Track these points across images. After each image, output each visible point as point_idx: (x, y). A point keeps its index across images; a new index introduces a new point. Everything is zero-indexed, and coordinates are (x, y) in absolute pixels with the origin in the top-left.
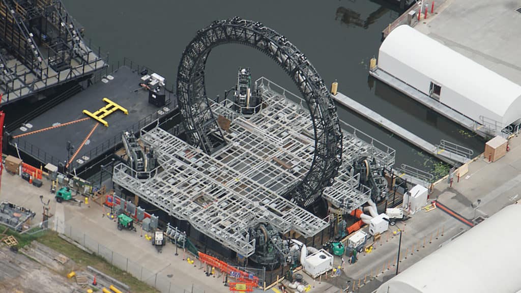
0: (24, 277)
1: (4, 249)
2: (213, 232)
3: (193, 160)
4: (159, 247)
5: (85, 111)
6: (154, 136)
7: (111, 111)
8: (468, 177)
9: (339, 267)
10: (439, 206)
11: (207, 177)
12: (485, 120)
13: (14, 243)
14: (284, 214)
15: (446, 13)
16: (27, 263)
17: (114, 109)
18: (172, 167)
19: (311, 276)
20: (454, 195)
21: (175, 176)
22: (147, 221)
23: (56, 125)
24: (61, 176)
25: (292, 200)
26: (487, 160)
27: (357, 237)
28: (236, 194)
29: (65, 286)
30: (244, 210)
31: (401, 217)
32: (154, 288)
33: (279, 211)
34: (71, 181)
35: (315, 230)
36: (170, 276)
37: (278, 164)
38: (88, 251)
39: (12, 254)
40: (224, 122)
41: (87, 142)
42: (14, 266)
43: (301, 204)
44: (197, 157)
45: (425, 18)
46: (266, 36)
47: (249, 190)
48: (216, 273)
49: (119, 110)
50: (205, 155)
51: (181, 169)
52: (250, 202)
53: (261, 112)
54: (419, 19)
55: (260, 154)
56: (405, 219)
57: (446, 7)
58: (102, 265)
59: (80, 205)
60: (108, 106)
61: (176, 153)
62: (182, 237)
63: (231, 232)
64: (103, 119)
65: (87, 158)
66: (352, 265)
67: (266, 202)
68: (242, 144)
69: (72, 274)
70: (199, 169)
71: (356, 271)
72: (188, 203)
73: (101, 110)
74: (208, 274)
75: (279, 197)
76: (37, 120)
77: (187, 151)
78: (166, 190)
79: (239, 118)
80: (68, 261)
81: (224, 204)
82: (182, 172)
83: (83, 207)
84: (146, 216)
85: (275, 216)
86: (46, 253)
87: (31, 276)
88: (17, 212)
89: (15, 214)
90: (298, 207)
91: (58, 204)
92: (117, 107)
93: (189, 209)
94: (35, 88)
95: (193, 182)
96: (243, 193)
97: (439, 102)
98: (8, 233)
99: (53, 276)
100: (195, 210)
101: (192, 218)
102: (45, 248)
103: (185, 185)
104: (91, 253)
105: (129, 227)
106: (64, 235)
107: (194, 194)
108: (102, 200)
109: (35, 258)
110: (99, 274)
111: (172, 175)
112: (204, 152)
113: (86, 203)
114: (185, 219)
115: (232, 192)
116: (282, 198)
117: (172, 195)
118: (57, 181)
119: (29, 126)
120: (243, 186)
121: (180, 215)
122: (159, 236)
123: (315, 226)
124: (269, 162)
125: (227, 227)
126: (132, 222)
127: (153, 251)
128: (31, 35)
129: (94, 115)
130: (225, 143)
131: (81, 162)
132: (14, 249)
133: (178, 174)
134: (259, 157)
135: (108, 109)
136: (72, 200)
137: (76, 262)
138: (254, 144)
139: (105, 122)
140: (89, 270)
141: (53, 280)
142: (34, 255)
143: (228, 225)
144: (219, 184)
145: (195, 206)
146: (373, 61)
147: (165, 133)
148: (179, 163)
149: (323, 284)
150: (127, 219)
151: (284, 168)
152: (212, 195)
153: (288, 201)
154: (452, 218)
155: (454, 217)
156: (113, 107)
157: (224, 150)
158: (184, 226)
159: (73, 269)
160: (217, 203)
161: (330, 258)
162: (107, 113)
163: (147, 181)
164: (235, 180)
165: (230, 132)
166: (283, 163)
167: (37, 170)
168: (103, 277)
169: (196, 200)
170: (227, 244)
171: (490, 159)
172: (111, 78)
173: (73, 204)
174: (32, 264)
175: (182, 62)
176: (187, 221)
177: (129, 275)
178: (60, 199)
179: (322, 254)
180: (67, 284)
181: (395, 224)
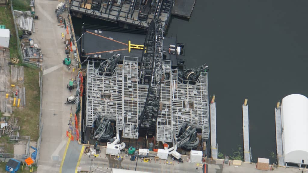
1: (7, 61)
2: (88, 109)
3: (129, 82)
5: (129, 42)
6: (131, 64)
7: (140, 48)
8: (237, 167)
9: (122, 157)
10: (205, 167)
11: (123, 91)
13: (15, 62)
14: (127, 123)
16: (6, 71)
18: (117, 78)
21: (111, 82)
23: (110, 38)
25: (140, 121)
27: (143, 151)
28: (123, 104)
29: (5, 87)
31: (178, 158)
33: (128, 120)
36: (55, 115)
39: (6, 64)
41: (111, 52)
43: (139, 124)
44: (133, 82)
47: (131, 106)
50: (137, 83)
51: (119, 81)
52: (123, 109)
53: (188, 85)
56: (180, 160)
59: (69, 69)
60: (141, 46)
61: (127, 75)
63: (95, 113)
64: (132, 48)
65: (100, 56)
66: (131, 161)
67: (130, 114)
69: (13, 85)
70: (125, 86)
71: (128, 163)
72: (99, 93)
73: (136, 45)
74: (69, 124)
75: (137, 116)
76: (105, 32)
77: (133, 77)
78: (99, 83)
79: (175, 81)
80: (21, 81)
81: (112, 104)
82: (117, 82)
83: (70, 71)
85: (123, 121)
86: (19, 73)
89: (35, 54)
90: (137, 124)
91: (62, 64)
93: (95, 95)
94: (119, 19)
95: (115, 88)
96: (126, 105)
98: (19, 58)
99: (7, 82)
100: (96, 97)
101: (90, 98)
102: (22, 71)
103: (110, 87)
107: (107, 92)
109: (12, 72)
110: (23, 93)
112: (139, 82)
113: (73, 71)
115: (122, 102)
117: (97, 86)
119: (100, 32)
120: (131, 103)
122: (71, 98)
123: (131, 135)
125: (96, 111)
129: (130, 45)
131: (96, 56)
132: (10, 64)
133: (113, 82)
135: (139, 47)
137: (24, 84)
139: (130, 50)
140: (23, 88)
142: (14, 70)
143: (99, 111)
144: (123, 96)
145: (99, 96)
146: (279, 103)
148: (121, 79)
149: (107, 158)
152: (112, 97)
153: (138, 120)
156: (143, 47)
159: (18, 84)
160: (109, 101)
161: (119, 150)
162: (137, 48)
164: (132, 99)
165: (162, 83)
166: (161, 107)
168: (23, 95)
169: (104, 95)
173: (67, 68)
174: (7, 73)
179: (118, 146)
180: (7, 87)
181: (174, 160)
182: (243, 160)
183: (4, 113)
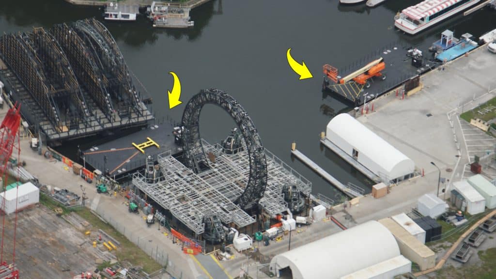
0: (59, 231)
1: (53, 214)
2: (182, 218)
3: (185, 176)
4: (149, 224)
5: (134, 144)
6: (166, 160)
7: (149, 145)
8: (357, 205)
9: (256, 247)
10: (333, 219)
11: (191, 187)
12: (381, 174)
13: (61, 212)
14: (230, 212)
15: (382, 112)
16: (63, 224)
17: (151, 144)
18: (171, 178)
19: (237, 250)
20: (345, 214)
21: (171, 184)
22: (146, 208)
23: (113, 150)
24: (103, 178)
25: (238, 205)
26: (373, 197)
27: (272, 231)
28: (206, 198)
29: (82, 239)
30: (207, 208)
31: (305, 222)
32: (137, 246)
33: (227, 210)
34: (109, 181)
35: (246, 223)
36: (150, 241)
37: (237, 184)
38: (105, 222)
39: (56, 218)
40: (212, 156)
41: (128, 161)
42: (55, 225)
43: (242, 208)
44: (189, 175)
45: (367, 113)
46: (226, 100)
47: (214, 196)
48: (179, 242)
49: (154, 145)
50: (194, 174)
51: (177, 180)
52: (212, 203)
53: (238, 154)
54: (362, 114)
55: (228, 177)
56: (307, 224)
57: (383, 108)
58: (110, 230)
59: (111, 196)
60: (148, 142)
61: (177, 171)
62: (163, 218)
63: (194, 219)
64: (143, 149)
65: (124, 170)
66: (265, 247)
67: (222, 204)
68: (219, 170)
69: (88, 233)
70: (188, 182)
71: (266, 250)
72: (174, 200)
73: (143, 144)
74: (174, 243)
75: (231, 202)
76: (102, 146)
77: (184, 171)
78: (162, 191)
79: (223, 156)
80: (89, 225)
81: (196, 203)
82: (176, 182)
83: (113, 197)
84: (146, 205)
85: (224, 213)
86: (77, 219)
87: (63, 231)
88: (69, 195)
89: (68, 196)
90: (240, 209)
91: (98, 194)
92: (154, 143)
93: (172, 203)
94: (105, 127)
95: (181, 188)
96: (209, 198)
97: (357, 161)
98: (59, 206)
99: (77, 232)
100: (176, 204)
101: (172, 208)
102: (78, 217)
103: (176, 189)
104: (106, 223)
105: (135, 211)
106: (94, 211)
107: (179, 195)
108: (125, 194)
109: (69, 222)
110: (105, 235)
111: (169, 183)
112: (194, 172)
113: (115, 195)
114: (168, 208)
115: (203, 197)
116: (232, 203)
117: (165, 194)
118: (101, 180)
119: (96, 148)
120: (211, 194)
121: (165, 206)
122: (150, 217)
123: (247, 221)
124: (232, 182)
125: (192, 216)
126: (137, 208)
127: (145, 226)
128: (109, 95)
129: (138, 146)
130: (209, 168)
131: (120, 171)
132: (59, 215)
133: (173, 183)
134: (227, 179)
135: (147, 144)
136: (106, 192)
137: (94, 226)
138: (227, 171)
139: (143, 151)
140: (99, 231)
141: (76, 235)
142: (70, 219)
143: (193, 215)
144: (196, 191)
145: (176, 202)
146: (323, 134)
147: (174, 159)
148: (176, 177)
149: (244, 255)
150: (134, 206)
151: (240, 186)
152: (189, 197)
153: (235, 205)
154: (339, 227)
155: (341, 227)
156: (151, 143)
157: (207, 172)
158: (166, 212)
159: (90, 230)
160: (190, 202)
161: (250, 240)
162: (146, 146)
163: (153, 185)
164: (207, 190)
165: (215, 163)
166: (241, 184)
167: (91, 173)
168: (107, 236)
169: (180, 199)
170: (189, 226)
171: (375, 196)
172: (157, 127)
173: (107, 195)
174: (66, 224)
175: (184, 115)
176: (168, 210)
177: (125, 238)
178: (99, 191)
179: (247, 237)
180: (83, 238)
181: (301, 227)
182: (355, 197)
183: (110, 262)
